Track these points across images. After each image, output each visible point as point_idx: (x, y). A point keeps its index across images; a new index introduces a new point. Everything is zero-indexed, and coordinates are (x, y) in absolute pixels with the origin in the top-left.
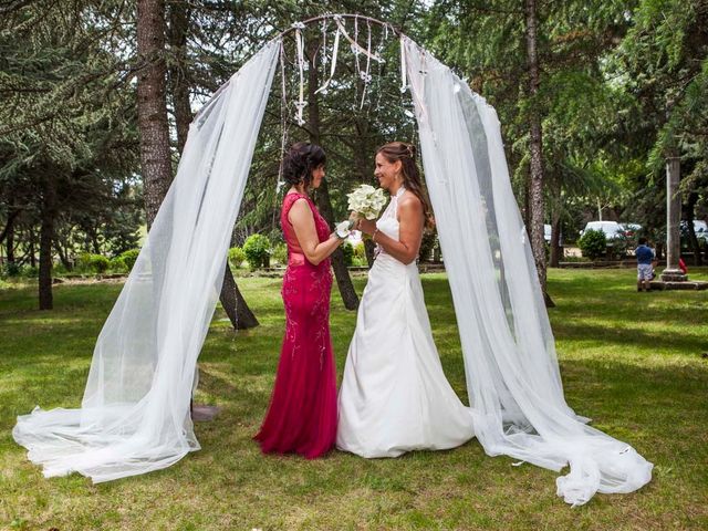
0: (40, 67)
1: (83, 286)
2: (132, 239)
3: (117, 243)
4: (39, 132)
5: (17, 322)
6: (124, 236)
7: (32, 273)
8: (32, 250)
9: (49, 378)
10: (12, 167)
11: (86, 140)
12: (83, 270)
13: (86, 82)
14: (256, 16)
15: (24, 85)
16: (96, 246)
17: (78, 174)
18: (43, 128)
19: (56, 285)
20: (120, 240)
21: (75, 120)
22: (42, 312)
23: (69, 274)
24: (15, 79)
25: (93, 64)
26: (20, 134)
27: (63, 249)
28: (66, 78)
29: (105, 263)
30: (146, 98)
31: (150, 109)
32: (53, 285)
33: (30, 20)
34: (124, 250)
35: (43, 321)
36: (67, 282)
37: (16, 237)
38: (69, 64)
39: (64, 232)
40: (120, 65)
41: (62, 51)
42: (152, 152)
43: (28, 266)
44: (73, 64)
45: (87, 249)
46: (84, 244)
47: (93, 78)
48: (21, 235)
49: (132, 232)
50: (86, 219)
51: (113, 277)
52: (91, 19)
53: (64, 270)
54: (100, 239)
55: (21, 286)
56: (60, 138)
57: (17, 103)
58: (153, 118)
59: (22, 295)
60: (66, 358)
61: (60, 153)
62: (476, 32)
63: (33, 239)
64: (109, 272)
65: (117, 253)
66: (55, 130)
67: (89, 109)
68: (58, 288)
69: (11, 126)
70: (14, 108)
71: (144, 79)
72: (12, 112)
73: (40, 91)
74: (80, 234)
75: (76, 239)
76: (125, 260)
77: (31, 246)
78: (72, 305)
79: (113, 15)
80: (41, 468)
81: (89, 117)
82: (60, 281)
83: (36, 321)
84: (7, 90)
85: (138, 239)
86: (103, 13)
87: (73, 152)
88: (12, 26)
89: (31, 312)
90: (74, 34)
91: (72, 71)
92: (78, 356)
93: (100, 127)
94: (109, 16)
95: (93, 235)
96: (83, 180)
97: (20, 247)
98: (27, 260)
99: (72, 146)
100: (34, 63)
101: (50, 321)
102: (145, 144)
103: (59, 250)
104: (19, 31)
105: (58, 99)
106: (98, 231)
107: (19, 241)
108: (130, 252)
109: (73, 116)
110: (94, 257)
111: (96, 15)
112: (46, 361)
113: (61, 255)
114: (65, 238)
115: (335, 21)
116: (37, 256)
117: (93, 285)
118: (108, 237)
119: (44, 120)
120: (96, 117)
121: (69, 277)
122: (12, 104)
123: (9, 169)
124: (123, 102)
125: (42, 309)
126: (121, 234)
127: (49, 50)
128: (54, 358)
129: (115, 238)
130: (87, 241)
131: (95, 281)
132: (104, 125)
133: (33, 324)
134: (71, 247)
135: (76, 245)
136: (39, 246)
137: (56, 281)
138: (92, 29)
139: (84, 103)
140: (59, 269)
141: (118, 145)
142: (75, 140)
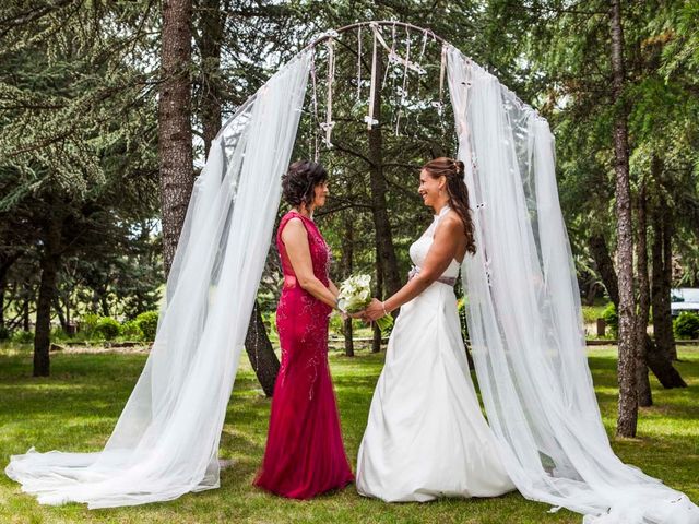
0: (52, 84)
1: (87, 354)
2: (150, 300)
3: (131, 304)
4: (49, 154)
5: (7, 387)
6: (141, 294)
7: (26, 338)
8: (27, 310)
9: (45, 432)
10: (16, 196)
11: (100, 164)
12: (88, 336)
13: (103, 98)
14: (305, 21)
15: (36, 101)
16: (105, 306)
17: (88, 208)
18: (53, 149)
19: (54, 352)
20: (135, 300)
21: (89, 142)
22: (36, 378)
23: (70, 340)
24: (26, 95)
25: (111, 77)
26: (28, 158)
27: (65, 309)
28: (82, 94)
29: (115, 327)
30: (168, 115)
31: (173, 127)
32: (50, 353)
33: (47, 31)
34: (140, 312)
35: (38, 387)
36: (67, 350)
37: (8, 294)
38: (87, 77)
39: (67, 289)
40: (141, 79)
41: (77, 64)
42: (173, 175)
43: (19, 332)
44: (90, 77)
45: (94, 310)
46: (91, 303)
47: (110, 93)
48: (13, 292)
49: (151, 290)
50: (95, 272)
51: (125, 345)
52: (112, 28)
53: (64, 335)
54: (111, 299)
55: (12, 352)
56: (72, 161)
57: (28, 122)
58: (175, 137)
59: (12, 361)
60: (64, 417)
61: (70, 179)
62: (550, 37)
63: (28, 297)
64: (120, 340)
65: (131, 317)
66: (66, 152)
67: (105, 128)
68: (56, 355)
69: (19, 147)
70: (24, 126)
71: (166, 94)
72: (21, 131)
73: (53, 107)
74: (86, 292)
75: (82, 297)
76: (141, 325)
77: (26, 305)
78: (72, 372)
79: (137, 23)
80: (35, 497)
81: (104, 139)
82: (59, 349)
83: (29, 386)
84: (18, 107)
85: (157, 299)
86: (126, 21)
87: (85, 177)
88: (28, 37)
89: (23, 378)
90: (92, 44)
91: (90, 85)
92: (79, 415)
93: (116, 152)
94: (132, 24)
95: (102, 294)
96: (94, 218)
97: (12, 306)
98: (18, 324)
99: (84, 170)
100: (45, 79)
101: (46, 386)
102: (165, 166)
103: (59, 310)
104: (34, 42)
105: (72, 115)
106: (109, 288)
107: (10, 299)
108: (147, 314)
109: (87, 137)
110: (101, 321)
111: (119, 24)
112: (42, 418)
113: (61, 318)
114: (68, 296)
115: (370, 29)
116: (33, 318)
117: (100, 354)
118: (121, 295)
119: (54, 141)
120: (113, 139)
121: (70, 345)
122: (22, 123)
123: (12, 199)
124: (144, 121)
125: (36, 375)
126: (137, 292)
127: (63, 64)
128: (49, 416)
129: (128, 299)
130: (95, 300)
131: (102, 350)
132: (120, 148)
133: (25, 389)
134: (75, 307)
135: (81, 305)
136: (34, 305)
137: (54, 348)
138: (112, 39)
139: (100, 122)
140: (58, 334)
141: (137, 174)
142: (88, 163)
